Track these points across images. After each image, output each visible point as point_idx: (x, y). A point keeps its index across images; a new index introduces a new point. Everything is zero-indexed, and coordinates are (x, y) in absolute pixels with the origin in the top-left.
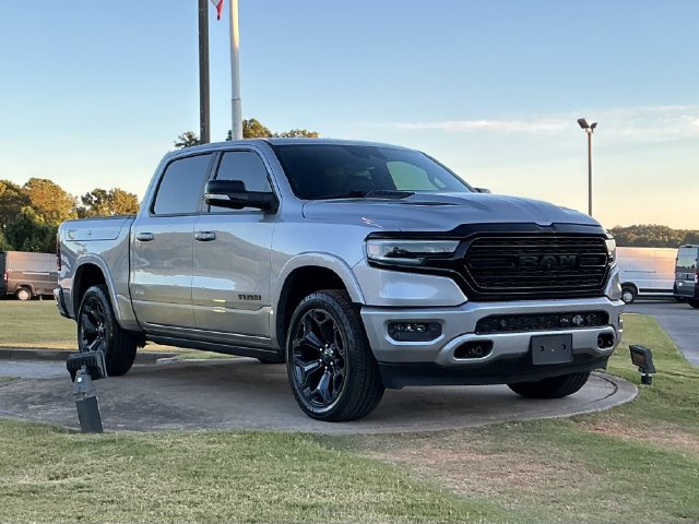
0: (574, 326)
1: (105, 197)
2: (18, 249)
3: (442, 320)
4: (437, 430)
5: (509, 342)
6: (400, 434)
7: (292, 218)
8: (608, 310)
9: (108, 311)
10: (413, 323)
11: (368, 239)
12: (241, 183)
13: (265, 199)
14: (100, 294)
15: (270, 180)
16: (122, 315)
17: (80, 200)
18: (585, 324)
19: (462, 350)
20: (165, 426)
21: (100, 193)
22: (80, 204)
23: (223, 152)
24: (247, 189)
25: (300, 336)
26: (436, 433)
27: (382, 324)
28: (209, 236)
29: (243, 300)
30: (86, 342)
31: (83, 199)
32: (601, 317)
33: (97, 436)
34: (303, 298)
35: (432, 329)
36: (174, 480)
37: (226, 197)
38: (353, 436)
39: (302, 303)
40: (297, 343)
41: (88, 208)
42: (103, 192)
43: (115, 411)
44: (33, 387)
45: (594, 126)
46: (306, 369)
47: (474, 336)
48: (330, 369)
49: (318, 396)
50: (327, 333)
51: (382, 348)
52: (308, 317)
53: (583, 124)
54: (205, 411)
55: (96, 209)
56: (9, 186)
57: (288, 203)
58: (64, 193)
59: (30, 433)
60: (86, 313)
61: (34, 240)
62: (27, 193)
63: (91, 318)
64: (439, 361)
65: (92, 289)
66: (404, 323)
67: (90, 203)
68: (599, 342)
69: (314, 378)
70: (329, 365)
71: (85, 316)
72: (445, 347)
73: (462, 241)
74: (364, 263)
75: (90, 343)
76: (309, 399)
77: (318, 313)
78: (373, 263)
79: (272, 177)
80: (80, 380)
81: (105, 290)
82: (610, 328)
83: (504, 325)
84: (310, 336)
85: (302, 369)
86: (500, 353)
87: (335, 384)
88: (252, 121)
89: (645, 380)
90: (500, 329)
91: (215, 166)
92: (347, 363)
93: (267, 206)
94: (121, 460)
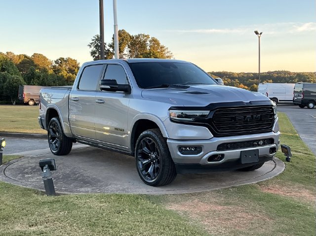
0: (259, 145)
1: (64, 61)
2: (29, 84)
3: (202, 146)
4: (200, 192)
5: (232, 154)
6: (184, 194)
7: (137, 97)
8: (274, 138)
9: (60, 129)
10: (190, 147)
11: (170, 109)
12: (115, 81)
13: (126, 87)
14: (57, 121)
15: (127, 79)
16: (66, 131)
17: (54, 62)
18: (264, 144)
19: (211, 158)
20: (83, 189)
21: (62, 59)
22: (54, 64)
23: (107, 65)
24: (118, 83)
25: (141, 148)
26: (199, 193)
27: (176, 147)
28: (102, 101)
29: (116, 131)
30: (51, 140)
31: (55, 62)
32: (271, 141)
33: (52, 198)
34: (142, 132)
35: (198, 149)
36: (84, 229)
37: (108, 87)
38: (163, 195)
39: (141, 134)
40: (140, 151)
41: (57, 65)
42: (63, 59)
43: (62, 179)
44: (29, 163)
45: (261, 33)
46: (144, 162)
47: (216, 152)
48: (154, 163)
49: (149, 175)
50: (153, 148)
51: (177, 157)
52: (144, 141)
53: (257, 33)
54: (100, 178)
55: (60, 66)
56: (25, 56)
57: (135, 90)
58: (47, 59)
59: (24, 195)
60: (51, 128)
61: (35, 80)
62: (33, 59)
63: (53, 130)
64: (201, 163)
65: (53, 119)
66: (186, 147)
67: (58, 63)
68: (270, 151)
69: (146, 167)
70: (153, 162)
71: (51, 130)
72: (204, 157)
73: (211, 111)
74: (169, 119)
75: (53, 141)
76: (145, 175)
77: (148, 139)
78: (172, 120)
79: (128, 78)
80: (45, 171)
81: (59, 120)
82: (275, 145)
83: (229, 147)
84: (145, 149)
85: (142, 163)
86: (227, 159)
87: (156, 170)
88: (123, 30)
89: (288, 160)
90: (228, 149)
91: (104, 71)
92: (161, 162)
93: (127, 90)
94: (61, 213)
